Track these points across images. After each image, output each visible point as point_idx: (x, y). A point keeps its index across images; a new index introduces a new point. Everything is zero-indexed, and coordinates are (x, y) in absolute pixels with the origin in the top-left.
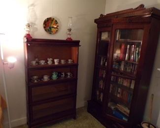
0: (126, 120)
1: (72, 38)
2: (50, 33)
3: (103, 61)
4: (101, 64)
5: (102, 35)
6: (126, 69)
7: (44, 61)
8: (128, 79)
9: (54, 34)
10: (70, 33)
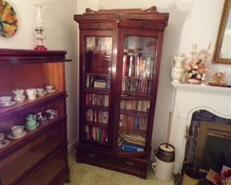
0: (142, 150)
1: (46, 46)
2: (4, 36)
3: (90, 81)
4: (88, 85)
5: (88, 41)
6: (129, 88)
7: (9, 98)
8: (132, 100)
9: (10, 37)
10: (42, 37)
